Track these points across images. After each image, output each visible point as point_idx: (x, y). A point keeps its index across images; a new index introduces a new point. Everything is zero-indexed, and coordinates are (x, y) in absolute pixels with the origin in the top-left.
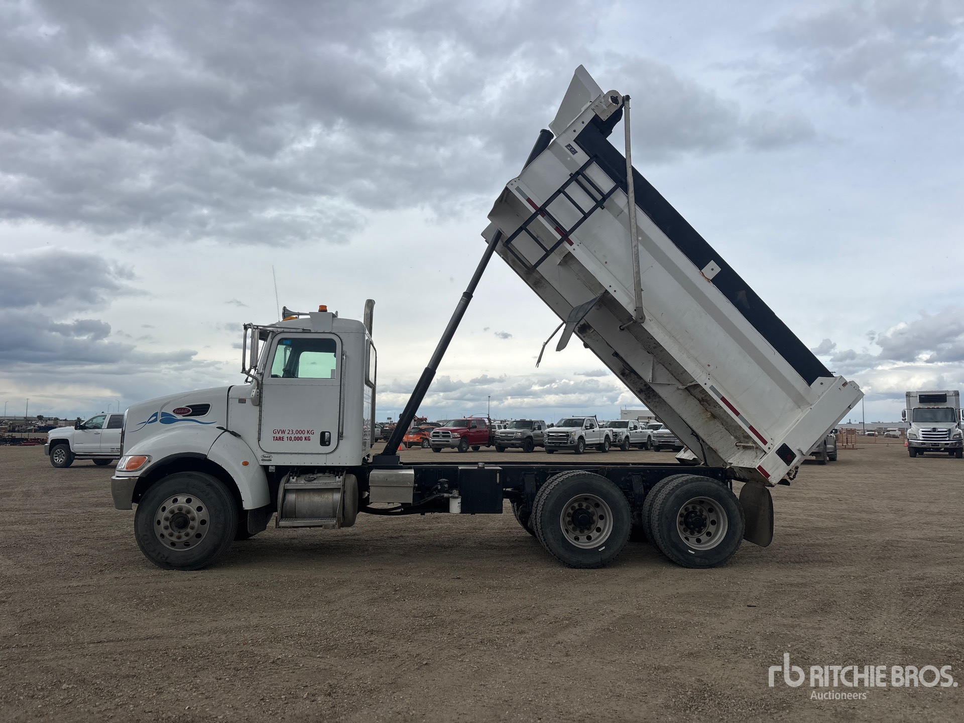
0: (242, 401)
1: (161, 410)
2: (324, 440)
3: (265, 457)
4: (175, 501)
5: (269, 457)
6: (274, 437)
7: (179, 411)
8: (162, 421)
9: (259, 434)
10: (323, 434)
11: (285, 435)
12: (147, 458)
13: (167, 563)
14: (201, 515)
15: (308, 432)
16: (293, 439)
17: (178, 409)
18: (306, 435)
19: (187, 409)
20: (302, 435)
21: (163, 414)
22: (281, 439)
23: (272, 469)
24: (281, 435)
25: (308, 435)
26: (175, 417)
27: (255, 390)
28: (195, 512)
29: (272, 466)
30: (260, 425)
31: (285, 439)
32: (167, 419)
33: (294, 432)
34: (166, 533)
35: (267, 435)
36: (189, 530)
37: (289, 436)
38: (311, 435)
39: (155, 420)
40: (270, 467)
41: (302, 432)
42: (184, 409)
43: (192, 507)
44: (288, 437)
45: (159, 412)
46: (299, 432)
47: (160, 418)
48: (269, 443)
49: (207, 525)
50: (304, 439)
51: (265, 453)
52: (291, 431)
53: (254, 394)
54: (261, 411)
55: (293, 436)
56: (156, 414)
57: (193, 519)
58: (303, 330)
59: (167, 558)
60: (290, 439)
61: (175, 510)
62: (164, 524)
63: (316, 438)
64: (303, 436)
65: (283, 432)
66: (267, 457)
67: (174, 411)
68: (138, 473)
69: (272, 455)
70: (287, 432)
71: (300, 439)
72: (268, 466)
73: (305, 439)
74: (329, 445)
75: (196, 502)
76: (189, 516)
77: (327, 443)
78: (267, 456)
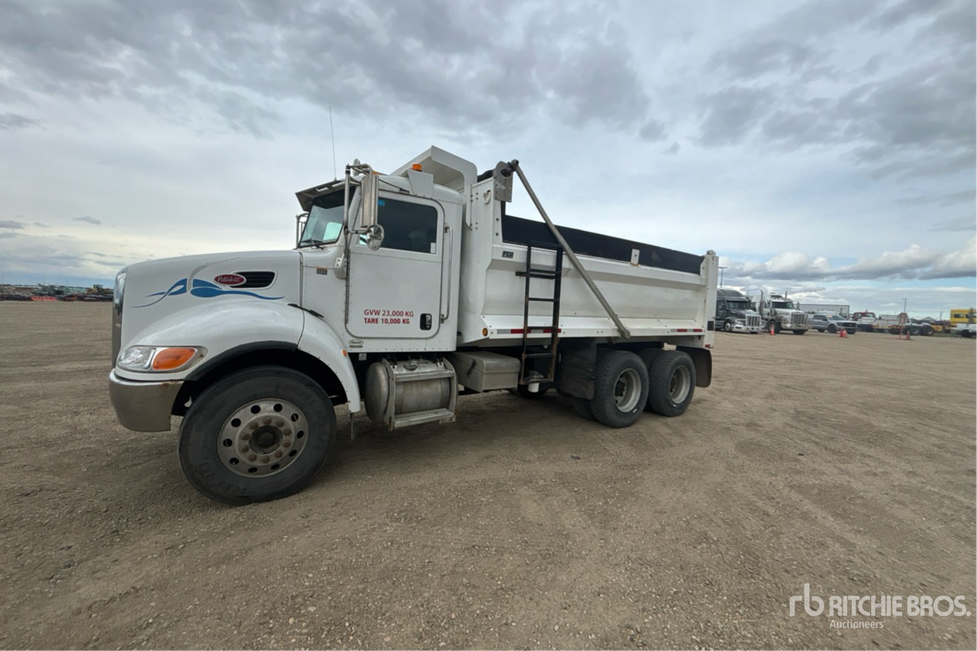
0: (322, 271)
1: (191, 277)
2: (425, 323)
3: (354, 343)
4: (256, 410)
5: (360, 343)
6: (366, 319)
7: (225, 279)
8: (193, 292)
9: (347, 314)
10: (423, 317)
11: (380, 317)
12: (196, 350)
13: (245, 497)
14: (298, 426)
15: (407, 314)
16: (389, 321)
17: (223, 276)
18: (404, 317)
19: (238, 277)
20: (399, 317)
21: (196, 283)
22: (375, 321)
23: (363, 358)
24: (374, 316)
25: (407, 317)
26: (218, 288)
27: (341, 259)
28: (290, 422)
29: (363, 353)
30: (347, 303)
31: (380, 321)
32: (205, 290)
33: (391, 313)
34: (242, 457)
35: (357, 316)
36: (281, 448)
37: (384, 317)
38: (409, 318)
39: (183, 291)
40: (360, 355)
41: (401, 314)
42: (233, 276)
43: (285, 416)
44: (383, 320)
45: (188, 278)
46: (396, 314)
47: (190, 287)
48: (358, 326)
49: (305, 438)
50: (402, 321)
51: (353, 339)
52: (387, 312)
53: (340, 263)
54: (347, 286)
55: (389, 318)
56: (183, 282)
57: (288, 433)
58: (401, 189)
59: (244, 490)
60: (386, 321)
61: (259, 423)
62: (239, 445)
63: (416, 321)
64: (401, 318)
65: (377, 313)
66: (357, 343)
67: (216, 279)
68: (183, 375)
69: (364, 340)
70: (382, 313)
71: (398, 321)
72: (357, 354)
73: (404, 321)
74: (430, 328)
75: (289, 410)
76: (282, 429)
77: (428, 327)
78: (356, 341)
